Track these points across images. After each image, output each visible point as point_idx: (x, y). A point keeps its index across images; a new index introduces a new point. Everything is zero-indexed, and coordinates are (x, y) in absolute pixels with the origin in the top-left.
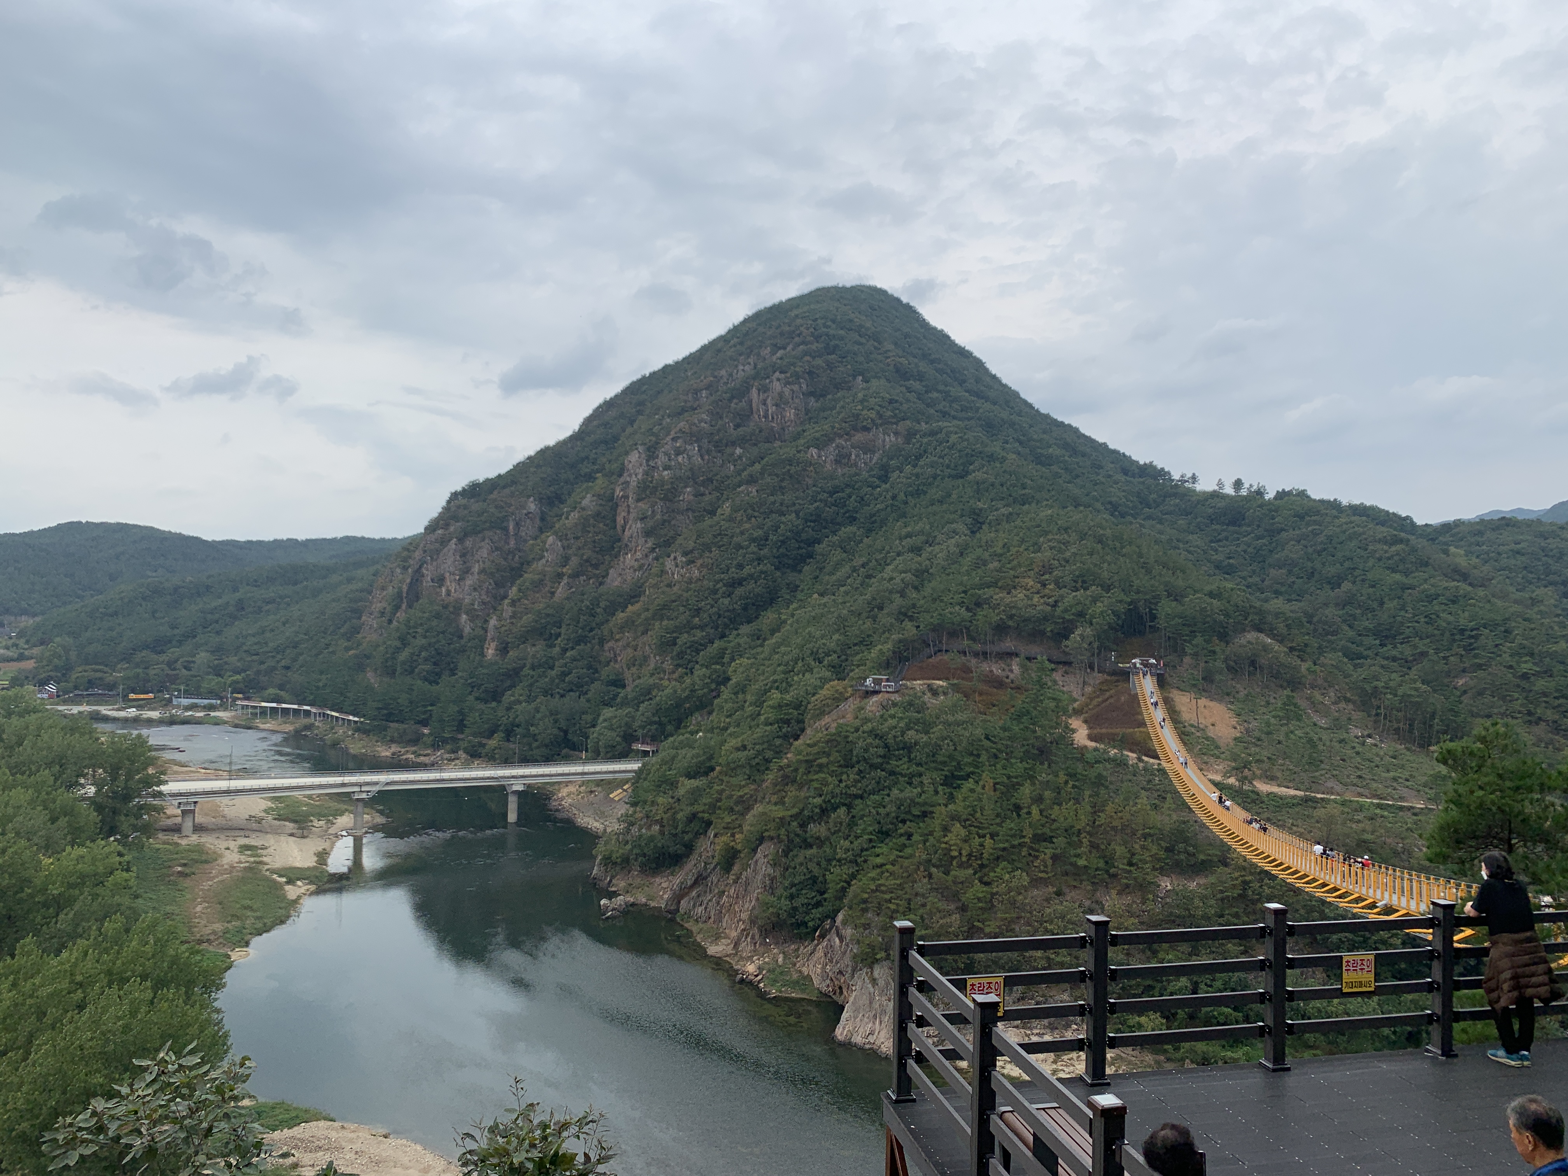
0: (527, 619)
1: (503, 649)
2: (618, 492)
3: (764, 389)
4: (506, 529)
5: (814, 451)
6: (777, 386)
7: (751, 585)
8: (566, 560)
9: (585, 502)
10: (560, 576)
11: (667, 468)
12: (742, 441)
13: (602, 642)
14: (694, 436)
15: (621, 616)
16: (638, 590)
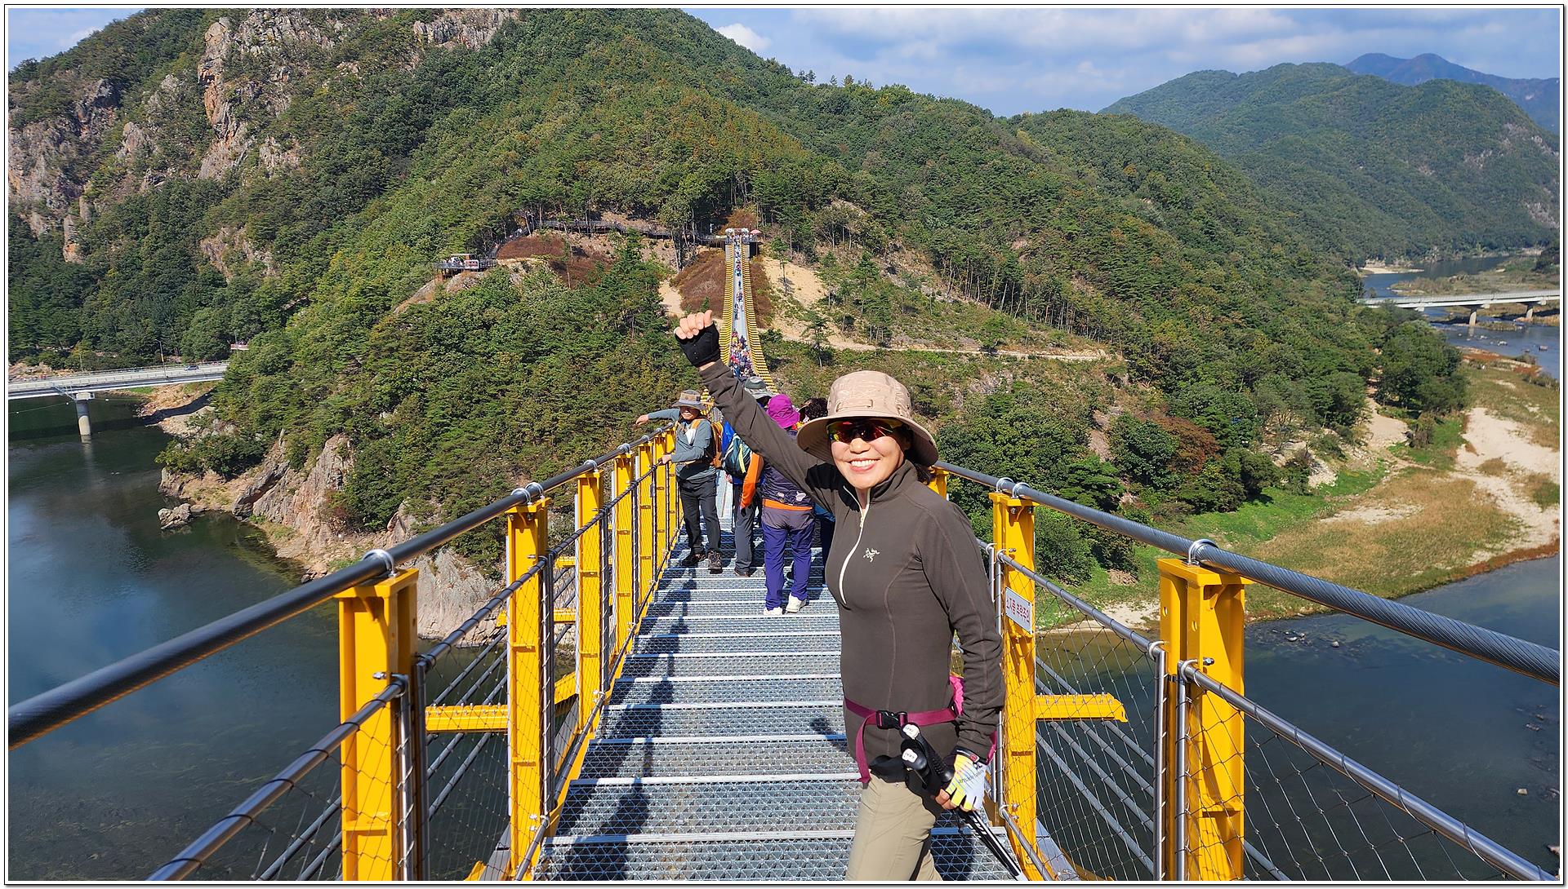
0: (107, 216)
1: (83, 249)
2: (203, 72)
5: (420, 26)
7: (356, 170)
8: (148, 150)
9: (167, 84)
10: (144, 168)
13: (197, 240)
15: (214, 208)
16: (233, 180)
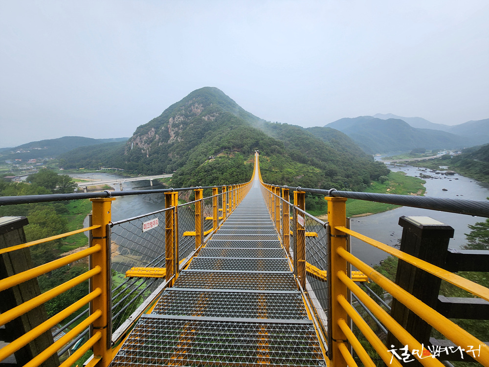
0: (153, 150)
1: (150, 156)
2: (169, 126)
3: (194, 106)
4: (148, 134)
5: (203, 117)
6: (196, 105)
7: (193, 142)
8: (160, 139)
9: (163, 128)
10: (159, 142)
11: (177, 121)
12: (191, 116)
13: (168, 154)
14: (182, 115)
15: (170, 149)
16: (173, 144)
